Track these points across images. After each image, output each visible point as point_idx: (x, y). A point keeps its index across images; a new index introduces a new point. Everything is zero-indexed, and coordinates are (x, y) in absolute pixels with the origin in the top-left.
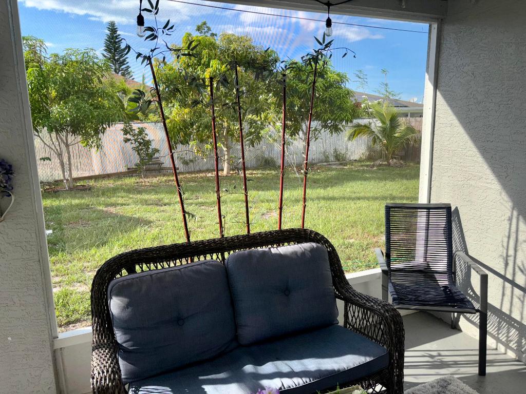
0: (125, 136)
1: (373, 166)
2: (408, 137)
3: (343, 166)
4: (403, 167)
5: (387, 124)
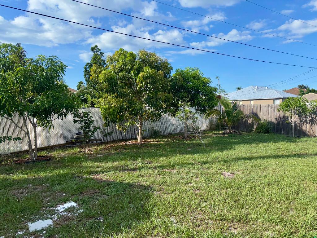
0: (74, 118)
1: (224, 134)
2: (241, 116)
3: (202, 134)
4: (241, 134)
5: (231, 109)
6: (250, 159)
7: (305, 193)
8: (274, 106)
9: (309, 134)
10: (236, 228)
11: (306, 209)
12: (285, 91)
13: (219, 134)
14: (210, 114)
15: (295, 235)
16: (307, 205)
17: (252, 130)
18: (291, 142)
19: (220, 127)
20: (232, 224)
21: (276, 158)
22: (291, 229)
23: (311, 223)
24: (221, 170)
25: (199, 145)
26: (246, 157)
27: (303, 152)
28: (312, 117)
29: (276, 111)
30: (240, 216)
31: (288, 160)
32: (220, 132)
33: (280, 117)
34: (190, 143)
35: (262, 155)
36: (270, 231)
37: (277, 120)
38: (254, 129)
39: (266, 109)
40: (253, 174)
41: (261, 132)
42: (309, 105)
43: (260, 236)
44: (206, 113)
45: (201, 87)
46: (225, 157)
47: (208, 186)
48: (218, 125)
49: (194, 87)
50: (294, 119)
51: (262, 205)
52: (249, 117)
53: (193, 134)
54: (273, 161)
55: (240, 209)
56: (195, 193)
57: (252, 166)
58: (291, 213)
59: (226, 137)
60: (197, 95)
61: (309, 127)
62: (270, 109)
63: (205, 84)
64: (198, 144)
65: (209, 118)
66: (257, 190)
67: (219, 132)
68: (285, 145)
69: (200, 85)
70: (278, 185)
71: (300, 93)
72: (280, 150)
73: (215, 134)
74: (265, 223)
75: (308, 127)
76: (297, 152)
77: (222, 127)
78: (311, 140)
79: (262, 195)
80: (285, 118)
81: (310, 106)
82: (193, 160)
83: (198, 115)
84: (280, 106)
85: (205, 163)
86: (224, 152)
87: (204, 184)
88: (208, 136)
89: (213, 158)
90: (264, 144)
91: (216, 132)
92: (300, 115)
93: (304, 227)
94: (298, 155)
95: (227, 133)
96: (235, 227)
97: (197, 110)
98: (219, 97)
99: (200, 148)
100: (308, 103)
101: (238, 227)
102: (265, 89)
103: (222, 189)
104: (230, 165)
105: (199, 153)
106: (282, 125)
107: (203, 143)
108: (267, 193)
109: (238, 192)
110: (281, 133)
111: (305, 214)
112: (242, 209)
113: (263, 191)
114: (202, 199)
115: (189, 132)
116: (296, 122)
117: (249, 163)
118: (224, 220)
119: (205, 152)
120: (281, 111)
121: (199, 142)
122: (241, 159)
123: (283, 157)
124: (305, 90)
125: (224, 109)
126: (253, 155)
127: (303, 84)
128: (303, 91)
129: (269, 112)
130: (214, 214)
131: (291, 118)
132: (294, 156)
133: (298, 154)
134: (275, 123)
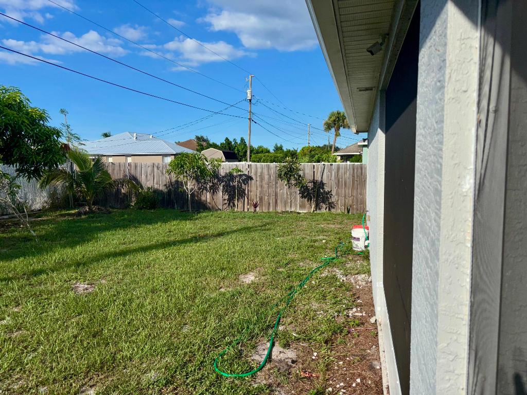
1: (79, 214)
2: (109, 182)
3: (35, 218)
4: (110, 213)
5: (91, 169)
6: (123, 253)
7: (205, 295)
8: (162, 166)
9: (210, 206)
10: (93, 385)
11: (205, 319)
12: (179, 144)
13: (69, 215)
14: (50, 179)
15: (190, 365)
16: (207, 312)
17: (130, 205)
18: (186, 220)
19: (72, 202)
20: (86, 380)
21: (165, 247)
22: (184, 357)
23: (211, 339)
24: (70, 281)
25: (27, 239)
26: (118, 251)
27: (202, 234)
28: (213, 183)
29: (164, 172)
30: (101, 360)
31: (182, 247)
32: (73, 212)
33: (171, 183)
34: (5, 238)
35: (144, 244)
36: (152, 371)
37: (167, 188)
38: (131, 202)
39: (149, 170)
40: (127, 279)
41: (144, 208)
42: (209, 165)
43: (136, 385)
44: (40, 176)
45: (26, 126)
46: (80, 256)
47: (41, 318)
48: (68, 199)
49: (10, 125)
50: (190, 186)
51: (141, 329)
52: (122, 182)
53: (14, 220)
54: (160, 254)
55: (104, 346)
56: (10, 338)
57: (126, 266)
58: (184, 331)
59: (83, 221)
60: (18, 142)
61: (210, 196)
62: (155, 169)
63: (35, 120)
64: (25, 238)
65: (48, 187)
66: (134, 305)
67: (70, 212)
68: (178, 225)
69: (24, 122)
70: (166, 290)
71: (198, 148)
72: (172, 233)
73: (62, 215)
74: (145, 360)
75: (208, 197)
76: (194, 235)
77: (76, 203)
78: (212, 215)
79: (142, 311)
80: (178, 185)
81: (209, 167)
82: (9, 272)
83: (22, 181)
84: (170, 165)
85: (36, 273)
86: (78, 248)
87: (33, 315)
88: (47, 220)
89: (55, 261)
90: (148, 226)
91: (63, 212)
92: (197, 179)
93: (202, 349)
94: (196, 239)
95: (85, 213)
96: (91, 383)
97: (20, 171)
98: (66, 147)
99: (29, 244)
100: (207, 162)
101: (97, 382)
102: (149, 139)
103: (70, 318)
104: (87, 270)
105: (24, 255)
106: (175, 195)
107: (35, 235)
108: (149, 307)
109: (100, 315)
110: (173, 207)
111: (204, 328)
112: (106, 346)
113: (143, 306)
114: (26, 348)
115: (7, 215)
116: (192, 189)
117: (121, 262)
118: (71, 377)
119: (39, 251)
120: (172, 174)
121: (26, 233)
122: (109, 255)
123: (175, 245)
124: (204, 144)
125: (78, 169)
126: (129, 246)
127: (202, 135)
128: (202, 145)
129: (155, 174)
130: (52, 369)
131: (186, 184)
132: (190, 240)
133: (195, 237)
134: (164, 193)
